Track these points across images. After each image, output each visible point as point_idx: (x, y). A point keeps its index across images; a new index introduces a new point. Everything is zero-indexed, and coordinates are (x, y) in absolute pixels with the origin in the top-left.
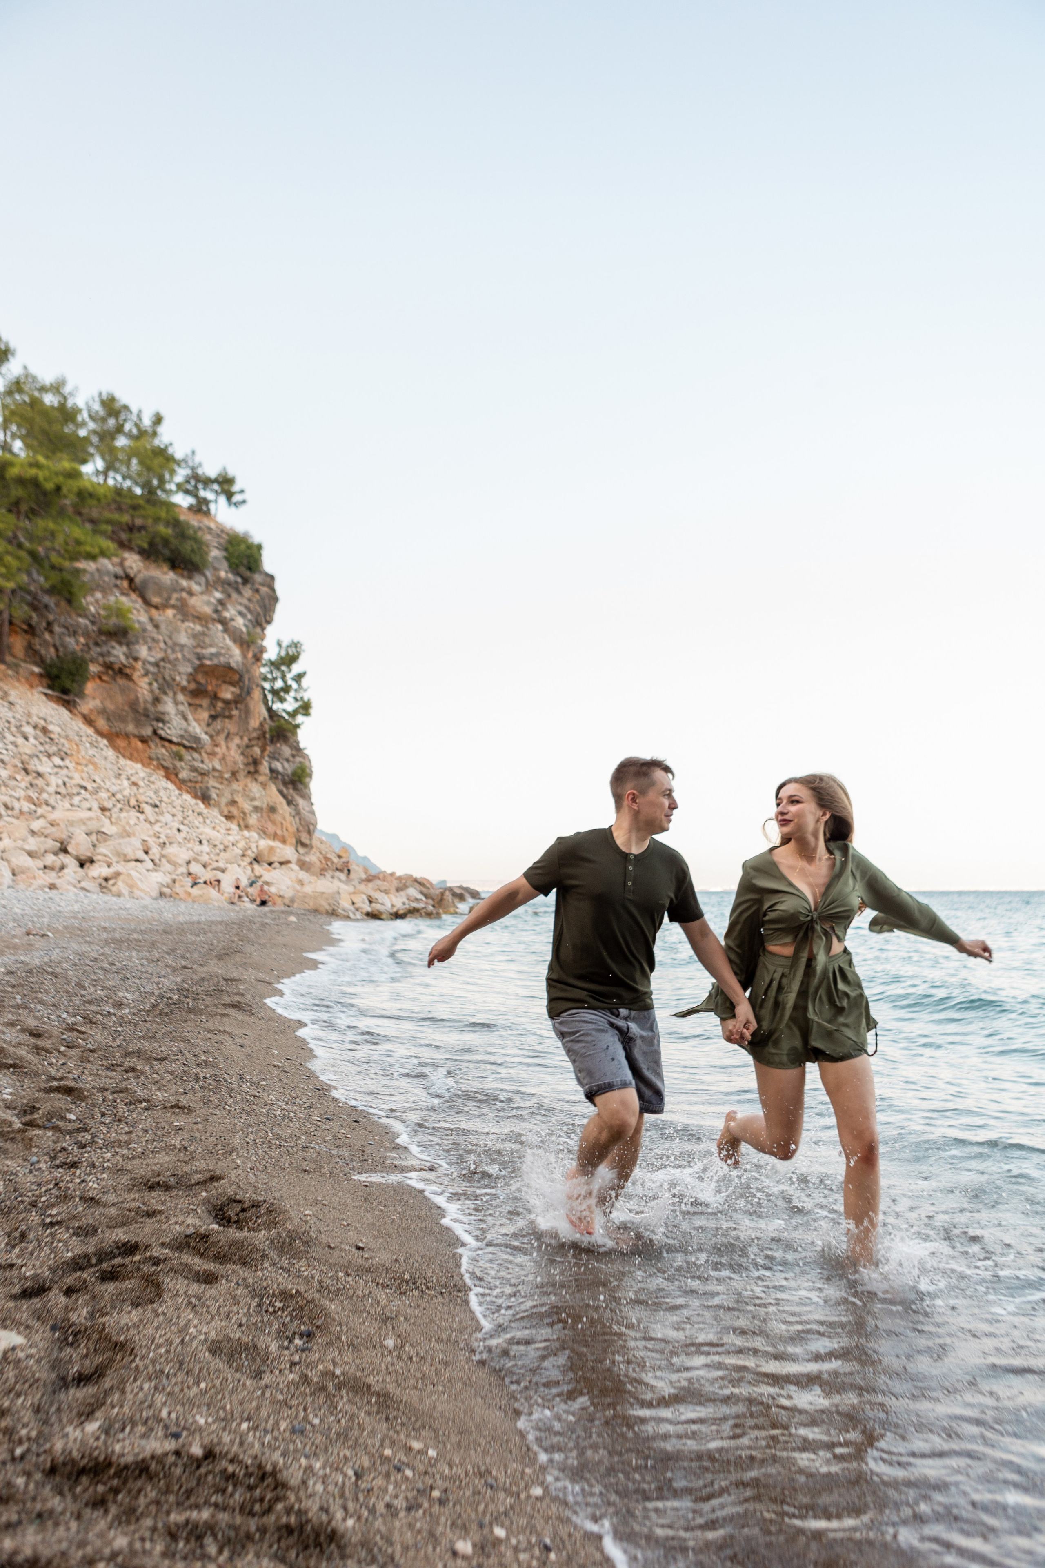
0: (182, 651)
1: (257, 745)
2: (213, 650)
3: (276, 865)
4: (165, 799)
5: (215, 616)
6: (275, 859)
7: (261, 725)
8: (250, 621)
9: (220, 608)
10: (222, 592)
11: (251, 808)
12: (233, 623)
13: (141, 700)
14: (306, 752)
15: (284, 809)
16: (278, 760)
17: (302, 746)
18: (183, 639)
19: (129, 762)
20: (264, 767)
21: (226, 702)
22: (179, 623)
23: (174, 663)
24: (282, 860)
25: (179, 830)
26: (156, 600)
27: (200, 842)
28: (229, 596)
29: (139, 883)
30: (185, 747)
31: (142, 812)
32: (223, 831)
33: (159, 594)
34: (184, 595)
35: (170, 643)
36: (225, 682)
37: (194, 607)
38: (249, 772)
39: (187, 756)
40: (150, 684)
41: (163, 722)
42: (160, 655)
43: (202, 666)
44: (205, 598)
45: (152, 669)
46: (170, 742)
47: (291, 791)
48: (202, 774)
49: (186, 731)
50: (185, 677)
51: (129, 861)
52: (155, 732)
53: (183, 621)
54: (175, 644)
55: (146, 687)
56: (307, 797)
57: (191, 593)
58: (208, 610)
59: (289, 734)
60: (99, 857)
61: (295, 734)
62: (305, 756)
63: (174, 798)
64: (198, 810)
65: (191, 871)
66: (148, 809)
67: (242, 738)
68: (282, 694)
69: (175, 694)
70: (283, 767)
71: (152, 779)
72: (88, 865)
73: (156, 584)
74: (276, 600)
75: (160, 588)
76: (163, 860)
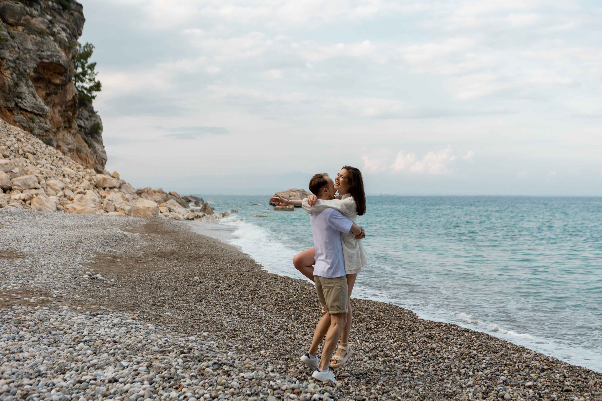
0: (29, 53)
1: (70, 110)
2: (49, 53)
3: (108, 189)
4: (39, 150)
5: (48, 31)
6: (107, 185)
7: (74, 98)
8: (70, 34)
9: (51, 26)
10: (50, 15)
11: (67, 150)
12: (60, 36)
13: (7, 84)
14: (98, 114)
15: (87, 150)
16: (81, 119)
17: (95, 110)
18: (30, 46)
19: (12, 126)
20: (75, 125)
21: (57, 85)
22: (27, 35)
23: (25, 61)
24: (111, 186)
25: (52, 169)
26: (11, 20)
27: (64, 176)
28: (54, 17)
29: (45, 203)
30: (35, 114)
31: (27, 158)
32: (75, 169)
33: (13, 16)
34: (28, 17)
35: (21, 48)
36: (55, 73)
37: (34, 24)
38: (65, 127)
39: (37, 120)
40: (12, 74)
41: (21, 98)
42: (16, 56)
43: (42, 62)
44: (40, 19)
45: (11, 64)
46: (26, 111)
47: (90, 138)
48: (46, 131)
49: (35, 104)
50: (32, 70)
51: (31, 189)
52: (16, 105)
53: (29, 35)
54: (25, 49)
55: (9, 76)
56: (100, 142)
57: (32, 16)
58: (43, 27)
59: (87, 102)
60: (16, 187)
61: (91, 102)
62: (97, 117)
63: (43, 149)
64: (59, 156)
65: (66, 194)
66: (30, 156)
67: (61, 106)
68: (81, 76)
69: (27, 80)
70: (85, 124)
71: (28, 137)
72: (8, 191)
73: (11, 10)
74: (84, 20)
75: (14, 13)
76: (49, 187)
